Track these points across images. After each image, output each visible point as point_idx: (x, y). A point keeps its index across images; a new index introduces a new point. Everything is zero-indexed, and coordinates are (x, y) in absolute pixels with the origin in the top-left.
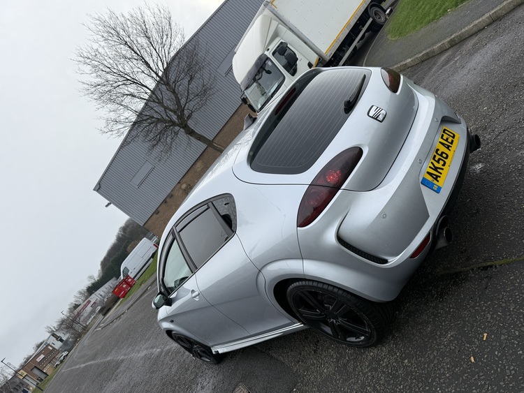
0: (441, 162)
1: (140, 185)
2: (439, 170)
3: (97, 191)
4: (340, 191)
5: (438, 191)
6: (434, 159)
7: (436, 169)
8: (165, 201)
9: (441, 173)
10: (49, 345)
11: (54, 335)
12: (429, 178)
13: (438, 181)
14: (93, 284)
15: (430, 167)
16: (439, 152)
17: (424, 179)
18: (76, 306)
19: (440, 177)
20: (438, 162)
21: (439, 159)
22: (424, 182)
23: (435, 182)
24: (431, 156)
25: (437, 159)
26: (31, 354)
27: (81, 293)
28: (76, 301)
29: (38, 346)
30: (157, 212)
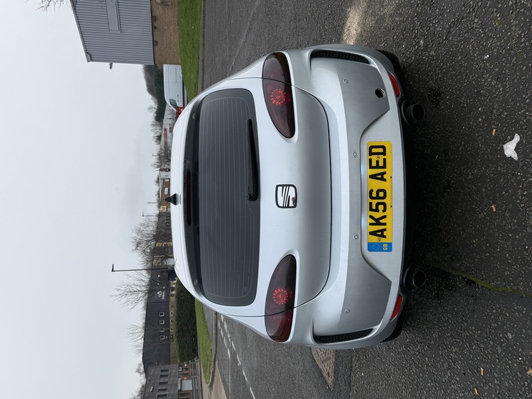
0: (381, 207)
1: (120, 29)
2: (382, 221)
3: (91, 60)
4: (295, 310)
5: (390, 248)
6: (371, 209)
7: (377, 222)
8: (154, 28)
9: (385, 224)
10: (164, 179)
11: (161, 170)
12: (375, 239)
13: (385, 237)
14: (157, 113)
15: (371, 224)
16: (374, 194)
17: (370, 245)
18: (159, 138)
19: (385, 230)
20: (377, 210)
21: (378, 204)
22: (372, 247)
23: (383, 240)
24: (366, 206)
25: (374, 207)
26: (157, 190)
27: (153, 125)
28: (156, 133)
29: (158, 182)
30: (155, 43)
